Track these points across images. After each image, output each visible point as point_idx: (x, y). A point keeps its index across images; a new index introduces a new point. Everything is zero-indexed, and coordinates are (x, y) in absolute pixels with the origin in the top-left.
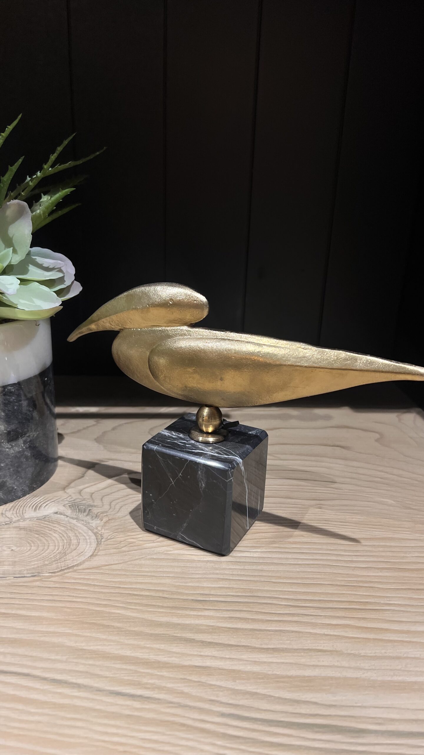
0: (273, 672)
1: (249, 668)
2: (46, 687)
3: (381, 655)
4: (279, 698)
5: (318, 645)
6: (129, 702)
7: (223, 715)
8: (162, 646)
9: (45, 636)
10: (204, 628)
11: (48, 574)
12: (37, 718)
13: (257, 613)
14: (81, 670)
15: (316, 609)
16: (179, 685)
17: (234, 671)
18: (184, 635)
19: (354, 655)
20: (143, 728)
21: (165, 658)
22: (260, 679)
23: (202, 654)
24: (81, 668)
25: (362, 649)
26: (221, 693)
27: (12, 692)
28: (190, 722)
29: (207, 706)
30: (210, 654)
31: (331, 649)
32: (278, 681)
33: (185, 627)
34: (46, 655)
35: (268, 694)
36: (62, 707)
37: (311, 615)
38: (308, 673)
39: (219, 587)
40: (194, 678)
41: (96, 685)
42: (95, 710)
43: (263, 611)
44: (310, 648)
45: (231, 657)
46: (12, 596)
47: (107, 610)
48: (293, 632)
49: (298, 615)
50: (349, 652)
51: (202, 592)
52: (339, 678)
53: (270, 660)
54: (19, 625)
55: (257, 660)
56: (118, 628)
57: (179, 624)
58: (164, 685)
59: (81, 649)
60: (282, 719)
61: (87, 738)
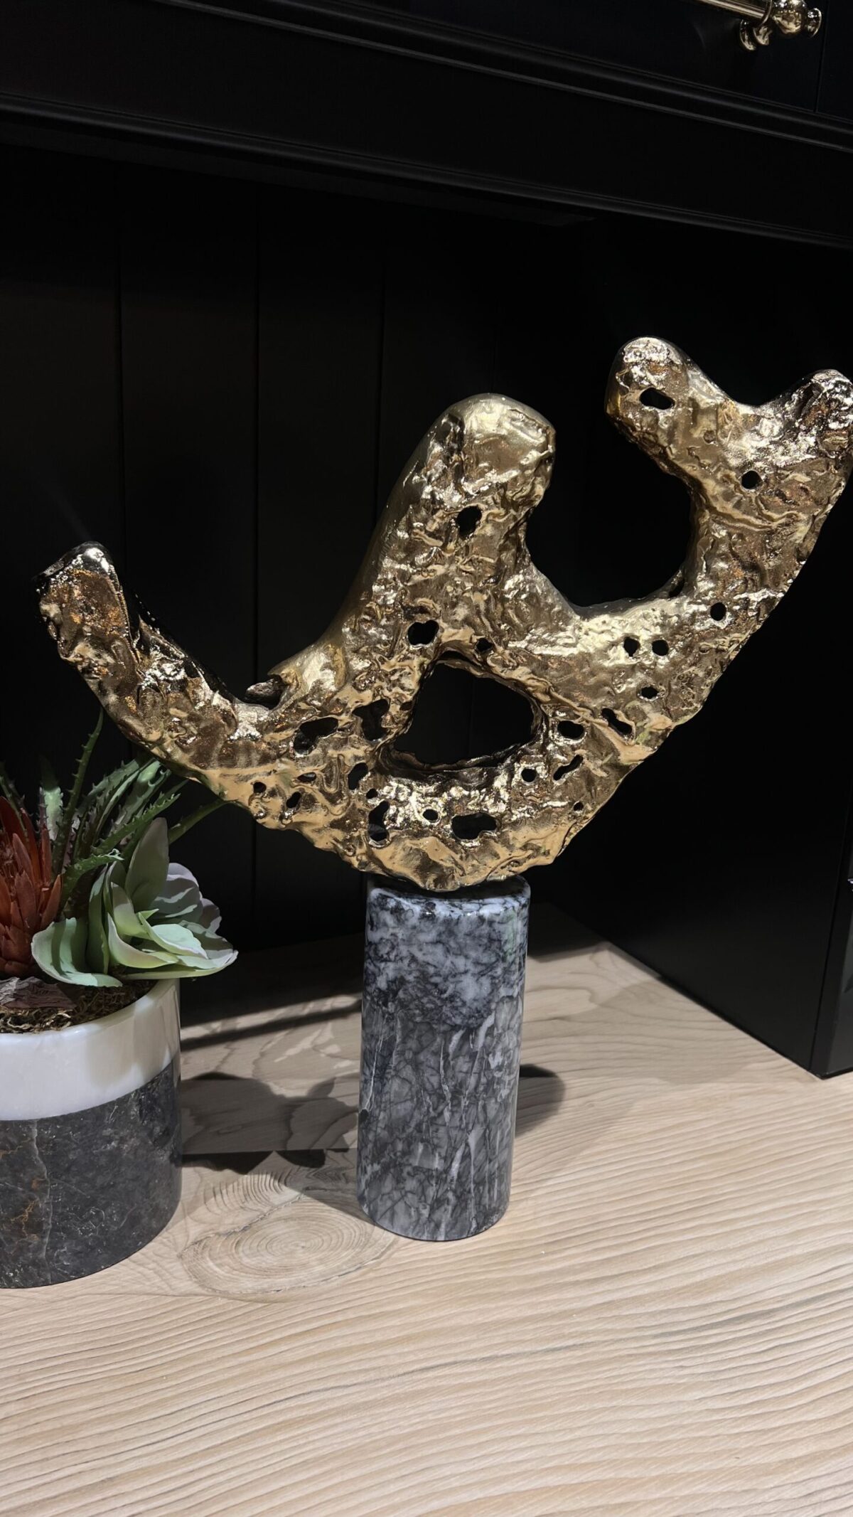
0: (669, 1287)
1: (647, 1291)
2: (483, 1367)
3: (746, 1243)
4: (690, 1307)
5: (690, 1251)
6: (569, 1354)
7: (656, 1336)
8: (555, 1296)
9: (435, 1323)
10: (579, 1267)
11: (372, 1262)
12: (500, 1395)
13: (615, 1237)
14: (500, 1342)
15: (664, 1218)
16: (600, 1325)
17: (635, 1297)
18: (566, 1280)
19: (725, 1250)
20: (600, 1369)
21: (567, 1305)
22: (663, 1296)
23: (597, 1291)
25: (728, 1243)
26: (640, 1320)
27: (457, 1382)
28: (634, 1352)
29: (638, 1334)
30: (604, 1289)
31: (703, 1251)
33: (560, 1272)
34: (454, 1340)
35: (679, 1307)
36: (514, 1377)
37: (665, 1225)
38: (698, 1278)
39: (560, 1223)
40: (607, 1314)
41: (526, 1350)
42: (546, 1370)
43: (619, 1234)
44: (685, 1256)
45: (624, 1286)
46: (359, 1296)
47: (472, 1278)
48: (659, 1246)
49: (653, 1228)
50: (719, 1249)
51: (547, 1233)
52: (726, 1275)
53: (660, 1278)
55: (649, 1281)
56: (499, 1293)
57: (553, 1271)
58: (586, 1329)
59: (483, 1324)
60: (704, 1324)
61: (560, 1394)
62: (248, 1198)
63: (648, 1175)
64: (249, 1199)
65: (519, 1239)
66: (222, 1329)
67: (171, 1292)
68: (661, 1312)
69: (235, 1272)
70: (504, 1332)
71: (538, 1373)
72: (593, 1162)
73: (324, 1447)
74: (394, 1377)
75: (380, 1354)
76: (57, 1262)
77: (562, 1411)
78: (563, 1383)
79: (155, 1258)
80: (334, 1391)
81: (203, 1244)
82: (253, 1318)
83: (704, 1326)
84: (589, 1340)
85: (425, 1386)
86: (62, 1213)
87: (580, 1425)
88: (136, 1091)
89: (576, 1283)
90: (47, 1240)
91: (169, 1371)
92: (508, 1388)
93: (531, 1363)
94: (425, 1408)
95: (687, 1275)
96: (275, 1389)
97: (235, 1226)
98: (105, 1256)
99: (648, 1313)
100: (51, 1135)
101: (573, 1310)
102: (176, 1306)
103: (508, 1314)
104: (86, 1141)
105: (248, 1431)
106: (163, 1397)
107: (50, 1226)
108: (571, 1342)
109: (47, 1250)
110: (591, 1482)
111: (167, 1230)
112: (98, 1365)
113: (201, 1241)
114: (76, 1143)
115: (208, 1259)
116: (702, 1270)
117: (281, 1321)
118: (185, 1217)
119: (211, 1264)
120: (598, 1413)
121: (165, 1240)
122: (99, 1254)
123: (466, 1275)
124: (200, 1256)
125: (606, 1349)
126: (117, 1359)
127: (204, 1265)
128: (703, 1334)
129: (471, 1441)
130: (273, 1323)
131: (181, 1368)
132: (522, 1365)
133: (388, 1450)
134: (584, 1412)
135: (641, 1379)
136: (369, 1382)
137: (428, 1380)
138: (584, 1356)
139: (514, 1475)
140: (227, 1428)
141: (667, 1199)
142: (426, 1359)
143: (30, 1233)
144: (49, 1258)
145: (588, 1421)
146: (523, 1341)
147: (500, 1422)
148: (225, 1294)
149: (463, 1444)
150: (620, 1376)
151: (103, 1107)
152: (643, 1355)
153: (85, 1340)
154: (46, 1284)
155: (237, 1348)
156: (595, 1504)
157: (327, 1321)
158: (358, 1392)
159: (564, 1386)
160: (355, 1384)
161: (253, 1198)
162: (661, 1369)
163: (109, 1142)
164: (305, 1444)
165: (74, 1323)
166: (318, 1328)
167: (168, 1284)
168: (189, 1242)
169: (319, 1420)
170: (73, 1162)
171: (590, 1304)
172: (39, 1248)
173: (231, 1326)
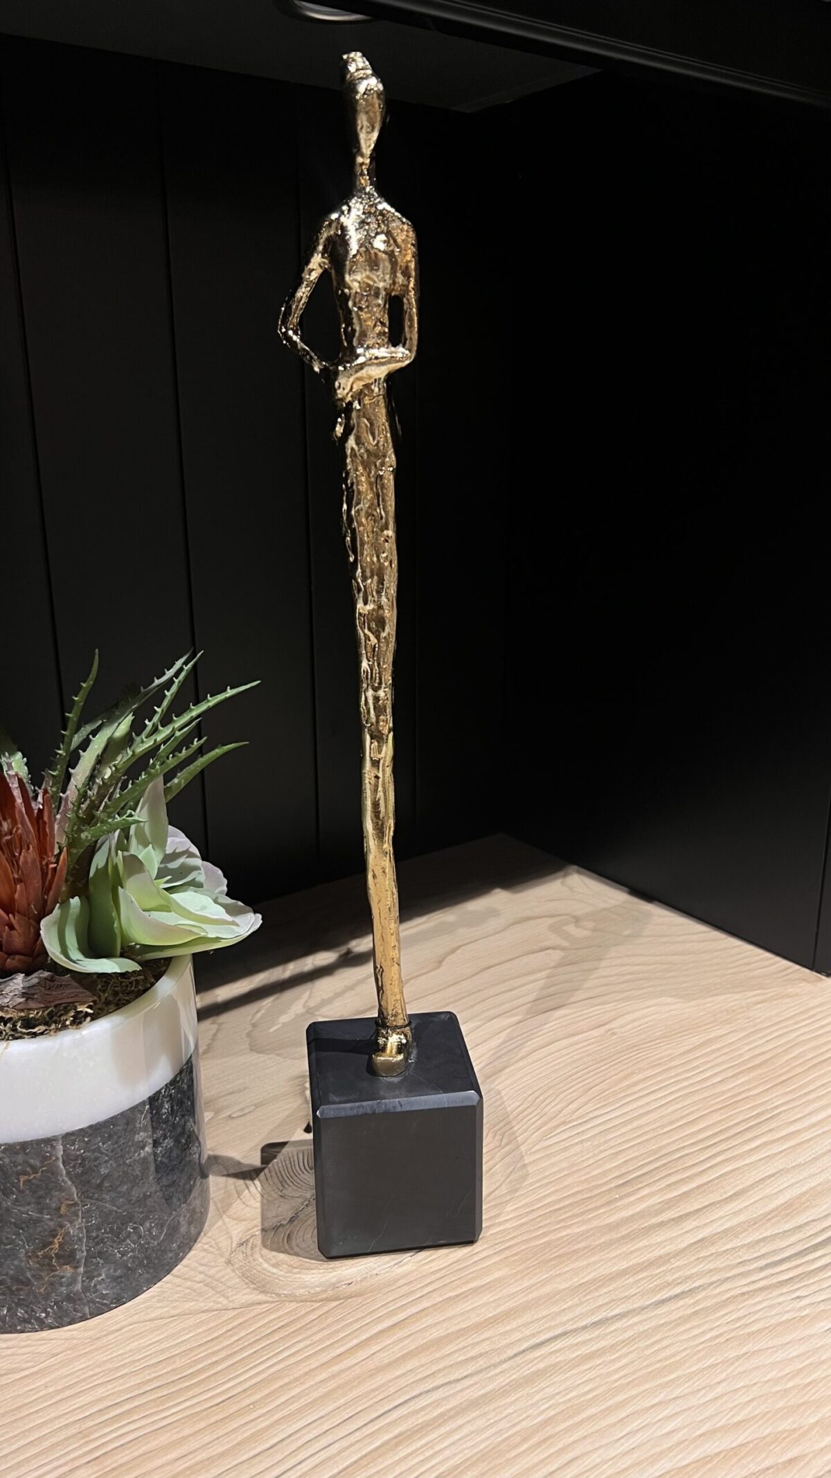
0: (757, 1214)
1: (735, 1221)
2: (597, 1333)
3: (815, 1155)
4: (785, 1232)
5: (764, 1172)
6: (681, 1303)
7: (762, 1269)
8: (645, 1242)
9: (530, 1293)
10: (658, 1206)
12: (625, 1361)
13: (685, 1169)
14: (604, 1301)
15: (726, 1141)
16: (701, 1266)
17: (727, 1230)
18: (650, 1223)
19: (798, 1166)
20: (717, 1315)
21: (660, 1250)
22: (754, 1224)
23: (686, 1230)
25: (798, 1157)
26: (740, 1253)
27: (574, 1355)
28: (745, 1289)
29: (741, 1269)
30: (691, 1227)
31: (776, 1170)
32: (770, 1218)
33: (641, 1215)
34: (556, 1309)
35: (773, 1233)
36: (632, 1340)
37: (730, 1148)
38: (782, 1199)
39: (623, 1163)
40: (705, 1253)
41: (635, 1306)
42: (663, 1325)
43: (687, 1165)
44: (761, 1178)
45: (712, 1219)
47: (552, 1237)
48: (732, 1171)
49: (719, 1154)
50: (792, 1165)
51: (614, 1175)
52: (808, 1191)
53: (744, 1205)
54: (487, 1297)
55: (734, 1210)
56: (586, 1248)
57: (633, 1216)
58: (688, 1273)
59: (581, 1285)
60: (805, 1246)
61: (686, 1349)
62: (284, 1184)
63: (696, 1098)
64: (286, 1186)
65: (586, 1186)
66: (300, 1338)
67: (231, 1305)
68: (758, 1242)
69: (295, 1270)
70: (605, 1290)
71: (657, 1328)
72: (635, 1093)
73: (455, 1455)
74: (504, 1361)
75: (482, 1337)
76: (94, 1292)
77: (695, 1368)
78: (685, 1336)
79: (201, 1269)
80: (446, 1388)
81: (250, 1245)
82: (330, 1320)
83: (805, 1249)
84: (696, 1284)
85: (542, 1365)
86: (97, 1236)
87: (718, 1379)
88: (166, 1085)
89: (662, 1224)
90: (81, 1270)
91: (257, 1397)
92: (631, 1352)
93: (645, 1320)
94: (551, 1390)
95: (769, 1197)
96: (379, 1398)
97: (280, 1218)
98: (147, 1276)
99: (744, 1245)
100: (79, 1150)
101: (669, 1254)
102: (240, 1320)
103: (603, 1270)
104: (119, 1150)
105: (364, 1453)
106: (255, 1430)
107: (85, 1254)
108: (678, 1290)
109: (83, 1281)
110: (752, 1442)
111: (205, 1235)
112: (171, 1404)
113: (247, 1241)
114: (107, 1155)
115: (261, 1260)
116: (782, 1190)
117: (363, 1317)
118: (221, 1217)
119: (265, 1265)
120: (732, 1364)
121: (206, 1246)
122: (140, 1275)
123: (545, 1234)
124: (251, 1259)
125: (718, 1290)
126: (190, 1394)
127: (259, 1268)
128: (806, 1259)
129: (612, 1419)
130: (356, 1321)
131: (267, 1392)
132: (636, 1324)
133: (525, 1446)
134: (717, 1364)
135: (763, 1318)
136: (480, 1372)
137: (544, 1357)
139: (670, 1449)
140: (339, 1453)
141: (722, 1120)
142: (533, 1335)
143: (61, 1265)
144: (86, 1289)
145: (724, 1375)
146: (628, 1298)
147: (634, 1392)
148: (293, 1298)
149: (604, 1423)
150: (739, 1319)
151: (133, 1109)
152: (755, 1291)
153: (148, 1378)
154: (84, 1318)
155: (324, 1358)
156: (764, 1466)
157: (414, 1310)
158: (472, 1385)
159: (687, 1340)
160: (466, 1377)
161: (291, 1184)
162: (780, 1304)
163: (143, 1148)
164: (432, 1456)
165: (128, 1360)
166: (405, 1319)
167: (224, 1296)
168: (234, 1245)
169: (440, 1425)
170: (107, 1176)
171: (683, 1245)
172: (73, 1281)
173: (309, 1333)
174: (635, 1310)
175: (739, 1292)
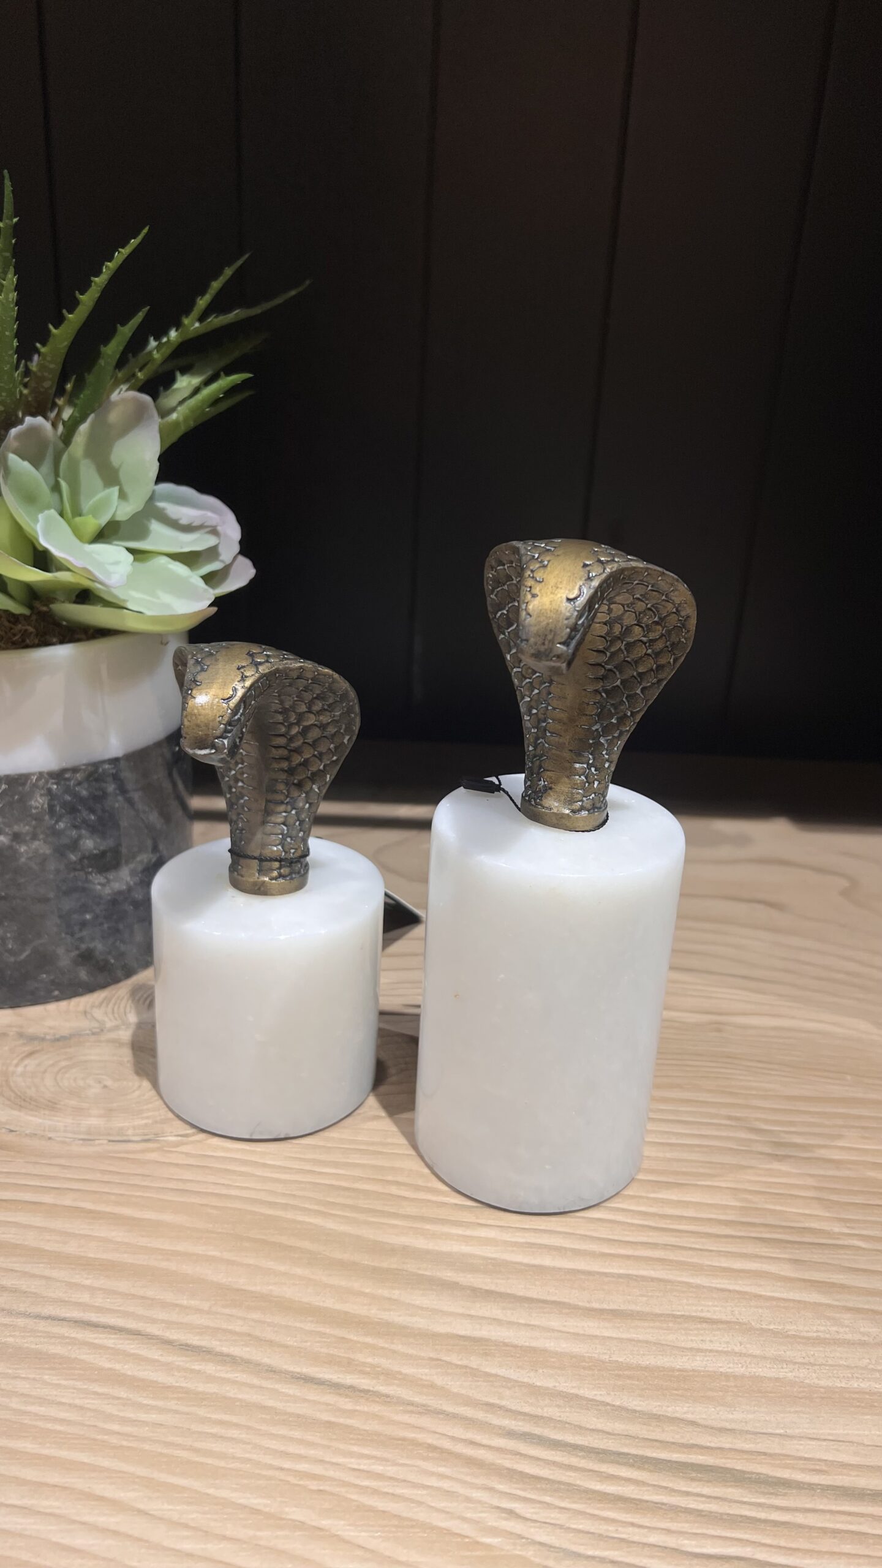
0: (610, 1357)
1: (564, 1346)
3: (828, 1336)
4: (621, 1408)
5: (702, 1310)
6: (330, 1398)
7: (511, 1434)
8: (396, 1294)
9: (169, 1260)
10: (478, 1261)
12: (154, 1417)
15: (702, 1237)
16: (427, 1371)
17: (533, 1350)
18: (437, 1274)
19: (775, 1333)
20: (355, 1449)
21: (400, 1316)
22: (584, 1368)
23: (473, 1312)
24: (237, 1326)
25: (791, 1322)
26: (508, 1392)
28: (447, 1444)
29: (480, 1415)
30: (487, 1314)
31: (729, 1318)
32: (619, 1376)
35: (598, 1398)
36: (201, 1398)
37: (691, 1249)
38: (681, 1362)
40: (454, 1358)
41: (266, 1360)
42: (263, 1408)
44: (687, 1314)
45: (528, 1322)
46: (106, 1178)
48: (653, 1279)
49: (665, 1246)
50: (764, 1326)
52: (743, 1377)
53: (607, 1333)
54: (118, 1234)
55: (582, 1332)
56: (312, 1253)
57: (428, 1252)
58: (396, 1368)
59: (238, 1290)
60: (625, 1450)
61: (249, 1460)
68: (558, 1395)
70: (259, 1317)
71: (248, 1407)
74: (28, 1316)
77: (223, 1494)
78: (274, 1444)
83: (621, 1454)
84: (383, 1390)
85: (58, 1350)
87: (228, 1533)
89: (451, 1286)
92: (176, 1412)
93: (252, 1386)
101: (405, 1327)
103: (289, 1292)
108: (349, 1379)
116: (700, 1351)
125: (406, 1418)
128: (605, 1468)
132: (234, 1382)
134: (262, 1513)
137: (71, 1342)
138: (352, 1413)
145: (250, 1534)
146: (274, 1345)
147: (106, 1463)
150: (380, 1476)
152: (458, 1456)
157: (28, 1197)
159: (267, 1451)
162: (468, 1499)
174: (259, 1365)
175: (430, 1441)
